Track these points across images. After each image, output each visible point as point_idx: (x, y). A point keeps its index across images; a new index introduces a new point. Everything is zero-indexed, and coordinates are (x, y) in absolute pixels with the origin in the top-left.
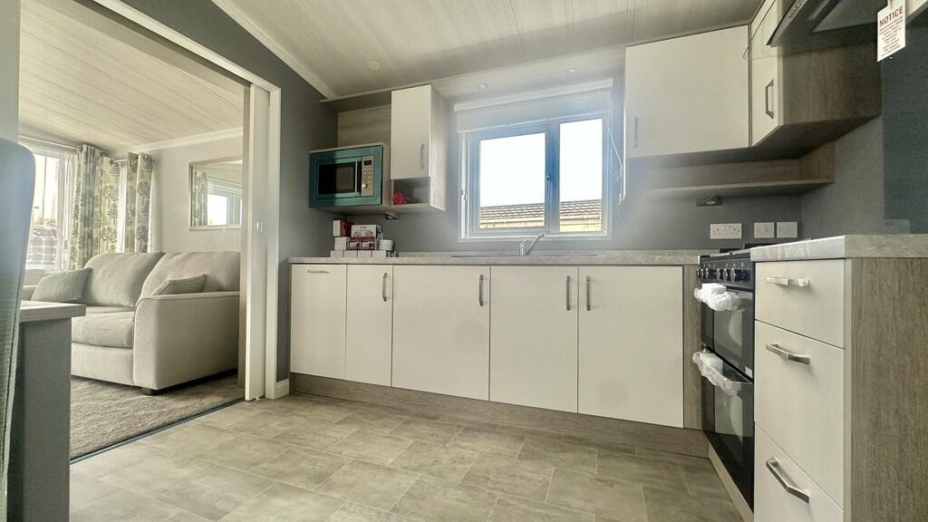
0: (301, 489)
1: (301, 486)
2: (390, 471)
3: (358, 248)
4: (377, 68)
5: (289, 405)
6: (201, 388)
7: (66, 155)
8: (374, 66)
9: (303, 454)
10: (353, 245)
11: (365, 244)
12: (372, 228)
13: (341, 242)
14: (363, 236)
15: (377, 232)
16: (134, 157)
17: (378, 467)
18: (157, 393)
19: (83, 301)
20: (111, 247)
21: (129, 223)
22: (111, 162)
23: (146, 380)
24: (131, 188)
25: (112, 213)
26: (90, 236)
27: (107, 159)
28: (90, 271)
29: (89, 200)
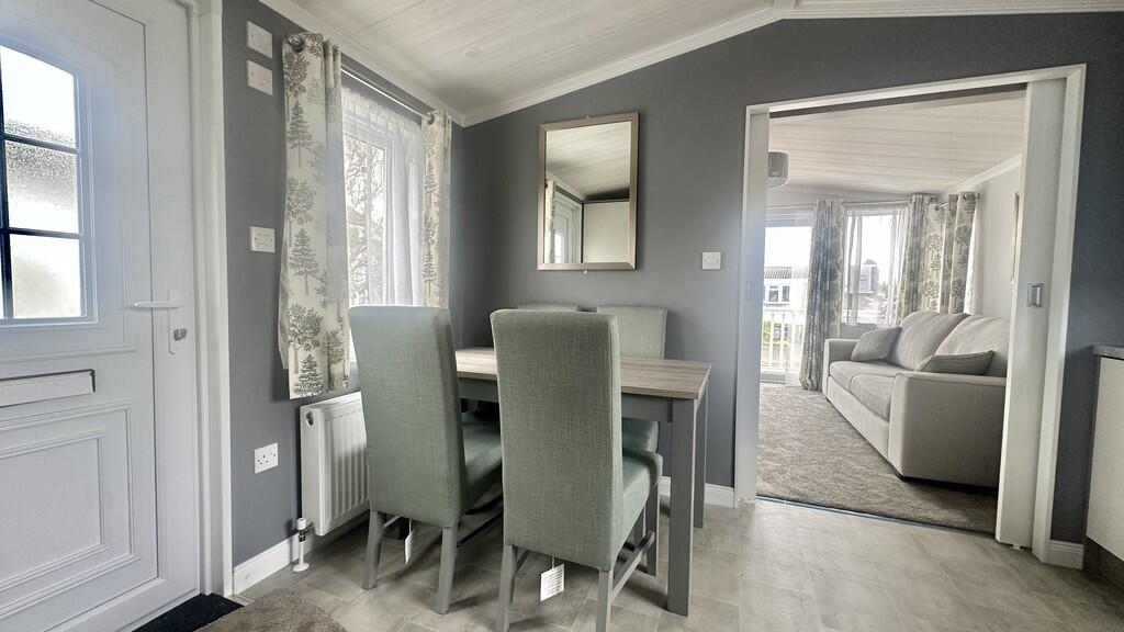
7: (898, 211)
16: (954, 199)
18: (904, 479)
19: (889, 360)
20: (932, 303)
21: (946, 277)
22: (937, 209)
23: (896, 460)
24: (950, 236)
25: (935, 265)
26: (915, 290)
27: (933, 206)
28: (899, 331)
29: (915, 254)
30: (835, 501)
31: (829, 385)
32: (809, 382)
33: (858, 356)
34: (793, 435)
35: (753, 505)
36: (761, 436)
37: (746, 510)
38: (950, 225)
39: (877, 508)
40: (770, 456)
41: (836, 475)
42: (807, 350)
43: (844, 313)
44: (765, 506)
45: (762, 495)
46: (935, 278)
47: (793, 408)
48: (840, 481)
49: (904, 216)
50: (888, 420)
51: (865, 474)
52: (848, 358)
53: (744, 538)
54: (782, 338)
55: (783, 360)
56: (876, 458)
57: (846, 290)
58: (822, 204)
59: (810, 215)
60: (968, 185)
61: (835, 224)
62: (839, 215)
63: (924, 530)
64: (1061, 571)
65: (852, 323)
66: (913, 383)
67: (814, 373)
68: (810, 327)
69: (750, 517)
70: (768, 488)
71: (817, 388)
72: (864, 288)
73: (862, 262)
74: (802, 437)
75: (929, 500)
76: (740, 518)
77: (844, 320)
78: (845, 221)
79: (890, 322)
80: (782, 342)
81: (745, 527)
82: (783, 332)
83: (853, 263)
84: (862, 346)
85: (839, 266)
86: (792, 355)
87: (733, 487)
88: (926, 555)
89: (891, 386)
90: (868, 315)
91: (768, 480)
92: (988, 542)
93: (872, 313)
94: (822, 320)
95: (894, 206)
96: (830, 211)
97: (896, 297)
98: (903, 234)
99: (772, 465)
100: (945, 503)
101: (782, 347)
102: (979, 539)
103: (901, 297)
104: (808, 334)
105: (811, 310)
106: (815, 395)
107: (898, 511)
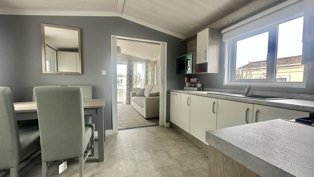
0: (150, 152)
1: (151, 151)
2: (171, 157)
3: (191, 86)
4: (193, 27)
5: (167, 130)
6: (154, 120)
7: (143, 63)
8: (192, 26)
9: (158, 144)
10: (190, 85)
11: (193, 85)
12: (196, 80)
13: (187, 84)
14: (193, 82)
15: (197, 81)
16: (152, 62)
17: (169, 155)
18: (146, 119)
19: (143, 96)
20: (150, 83)
21: (152, 78)
22: (150, 64)
23: (145, 116)
24: (152, 69)
25: (150, 75)
26: (147, 81)
27: (149, 63)
28: (144, 89)
29: (147, 72)
30: (134, 127)
31: (132, 102)
32: (128, 102)
33: (137, 95)
34: (125, 115)
35: (117, 132)
36: (118, 117)
37: (116, 134)
38: (152, 67)
39: (142, 126)
40: (120, 121)
41: (134, 121)
42: (127, 95)
43: (134, 86)
44: (120, 132)
45: (119, 130)
46: (150, 78)
47: (125, 109)
48: (135, 122)
49: (144, 64)
50: (143, 108)
51: (140, 120)
52: (135, 96)
53: (116, 140)
54: (121, 92)
55: (122, 98)
56: (141, 116)
57: (134, 80)
58: (129, 60)
59: (127, 62)
60: (154, 60)
61: (131, 65)
62: (132, 63)
63: (149, 127)
64: (167, 128)
65: (136, 88)
66: (147, 99)
67: (129, 100)
68: (128, 89)
69: (117, 135)
70: (120, 128)
71: (130, 104)
72: (138, 80)
73: (138, 74)
74: (127, 115)
75: (150, 122)
76: (114, 136)
77: (134, 87)
78: (134, 64)
79: (143, 87)
80: (121, 94)
81: (116, 138)
82: (121, 91)
83: (136, 74)
84: (138, 93)
85: (133, 75)
86: (124, 96)
87: (112, 129)
88: (150, 131)
89: (143, 100)
90: (139, 86)
91: (120, 126)
92: (159, 126)
93: (139, 85)
94: (130, 87)
95: (143, 62)
96: (130, 61)
97: (143, 82)
98: (145, 68)
99: (121, 123)
100: (153, 122)
101: (121, 95)
102: (157, 126)
103: (145, 81)
104: (127, 91)
105: (127, 85)
106: (129, 105)
107: (145, 125)
